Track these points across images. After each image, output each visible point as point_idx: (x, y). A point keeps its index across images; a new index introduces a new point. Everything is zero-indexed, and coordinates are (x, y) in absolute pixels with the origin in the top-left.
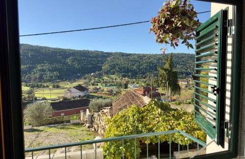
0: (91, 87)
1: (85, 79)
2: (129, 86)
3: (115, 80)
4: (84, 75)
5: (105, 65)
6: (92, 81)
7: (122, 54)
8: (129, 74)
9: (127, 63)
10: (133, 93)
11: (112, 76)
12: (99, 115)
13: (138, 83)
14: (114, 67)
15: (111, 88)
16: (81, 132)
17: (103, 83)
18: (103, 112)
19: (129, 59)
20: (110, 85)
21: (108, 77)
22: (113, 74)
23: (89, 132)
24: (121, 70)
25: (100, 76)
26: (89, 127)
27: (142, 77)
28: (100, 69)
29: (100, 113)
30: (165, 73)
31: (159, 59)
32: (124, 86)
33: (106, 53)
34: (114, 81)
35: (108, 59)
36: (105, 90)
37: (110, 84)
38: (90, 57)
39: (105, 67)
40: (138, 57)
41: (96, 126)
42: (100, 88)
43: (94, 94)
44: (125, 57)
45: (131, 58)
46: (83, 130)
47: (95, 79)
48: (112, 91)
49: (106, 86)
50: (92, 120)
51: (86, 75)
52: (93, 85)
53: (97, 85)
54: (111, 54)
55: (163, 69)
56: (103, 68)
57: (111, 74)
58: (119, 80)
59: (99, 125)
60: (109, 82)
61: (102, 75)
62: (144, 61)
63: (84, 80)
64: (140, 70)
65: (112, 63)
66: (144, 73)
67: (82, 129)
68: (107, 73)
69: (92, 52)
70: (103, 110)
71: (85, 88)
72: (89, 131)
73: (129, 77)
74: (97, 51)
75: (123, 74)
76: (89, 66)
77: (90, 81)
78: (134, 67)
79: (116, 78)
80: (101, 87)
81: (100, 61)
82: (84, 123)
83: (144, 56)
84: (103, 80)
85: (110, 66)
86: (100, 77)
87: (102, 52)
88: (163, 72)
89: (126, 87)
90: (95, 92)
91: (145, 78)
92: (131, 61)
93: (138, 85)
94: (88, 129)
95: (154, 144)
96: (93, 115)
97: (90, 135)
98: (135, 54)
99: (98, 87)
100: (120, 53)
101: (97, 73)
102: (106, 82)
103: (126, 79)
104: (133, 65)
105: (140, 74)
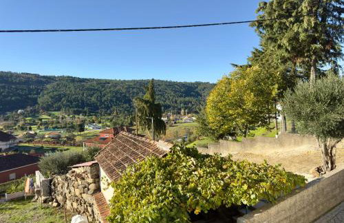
0: (20, 134)
1: (6, 119)
2: (86, 127)
3: (63, 118)
4: (4, 114)
5: (43, 96)
6: (21, 123)
7: (73, 80)
8: (86, 109)
9: (81, 92)
10: (131, 138)
11: (56, 113)
12: (66, 179)
13: (100, 122)
14: (58, 99)
15: (57, 132)
16: (32, 213)
17: (41, 124)
18: (73, 172)
19: (83, 86)
20: (54, 128)
21: (50, 116)
22: (59, 109)
23: (47, 210)
24: (71, 103)
25: (34, 113)
26: (45, 201)
27: (106, 113)
28: (35, 102)
29: (68, 175)
30: (145, 106)
31: (129, 87)
32: (78, 129)
33: (44, 77)
34: (60, 120)
35: (48, 86)
36: (46, 136)
37: (54, 126)
38: (15, 83)
39: (43, 99)
40: (98, 84)
41: (60, 198)
42: (36, 133)
43: (27, 145)
44: (77, 84)
45: (87, 85)
46: (35, 209)
47: (25, 120)
48: (59, 137)
49: (46, 129)
50: (50, 189)
51: (9, 114)
52: (22, 129)
53: (30, 129)
54: (53, 79)
55: (142, 100)
56: (39, 100)
57: (55, 111)
58: (68, 119)
59: (68, 195)
60: (52, 123)
61: (38, 112)
62: (108, 90)
63: (5, 122)
64: (102, 103)
65: (55, 93)
66: (108, 108)
67: (33, 207)
68: (47, 109)
69: (18, 76)
70: (73, 169)
71: (10, 135)
72: (48, 208)
73: (85, 113)
74: (27, 74)
75: (76, 109)
76: (13, 98)
77: (15, 124)
78: (93, 99)
79: (63, 115)
80: (38, 131)
81: (33, 90)
82: (33, 197)
83: (107, 82)
84: (41, 120)
85: (52, 98)
86: (34, 116)
87: (37, 76)
88: (143, 105)
89: (82, 129)
90: (29, 142)
91: (110, 114)
92: (88, 89)
93: (100, 125)
94: (46, 205)
95: (206, 212)
96: (51, 181)
97: (51, 214)
98: (93, 79)
99: (32, 132)
100: (68, 77)
101: (29, 109)
102: (46, 123)
103: (81, 116)
104: (91, 96)
105: (102, 108)
